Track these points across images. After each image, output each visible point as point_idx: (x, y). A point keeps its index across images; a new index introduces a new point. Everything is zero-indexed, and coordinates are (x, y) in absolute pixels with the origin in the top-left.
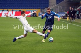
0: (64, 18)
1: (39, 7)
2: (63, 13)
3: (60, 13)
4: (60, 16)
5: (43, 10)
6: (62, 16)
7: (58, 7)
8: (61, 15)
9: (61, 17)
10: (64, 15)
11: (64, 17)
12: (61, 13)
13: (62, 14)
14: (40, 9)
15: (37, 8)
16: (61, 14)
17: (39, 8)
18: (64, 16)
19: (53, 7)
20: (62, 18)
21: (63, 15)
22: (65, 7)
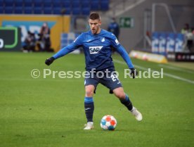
0: (177, 60)
1: (64, 6)
2: (175, 37)
3: (158, 37)
4: (162, 49)
5: (79, 21)
6: (169, 49)
7: (154, 5)
8: (165, 46)
9: (165, 54)
10: (180, 46)
11: (177, 54)
12: (166, 37)
13: (172, 42)
15: (55, 13)
16: (163, 41)
17: (63, 10)
18: (177, 50)
19: (129, 7)
20: (170, 60)
21: (174, 47)
22: (186, 9)
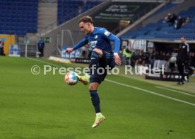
14: (13, 36)
